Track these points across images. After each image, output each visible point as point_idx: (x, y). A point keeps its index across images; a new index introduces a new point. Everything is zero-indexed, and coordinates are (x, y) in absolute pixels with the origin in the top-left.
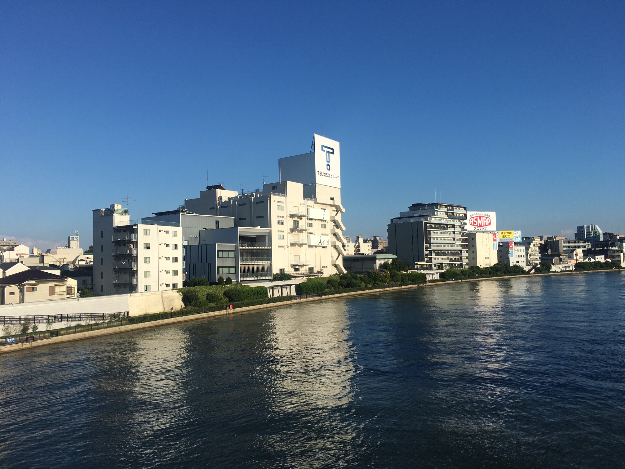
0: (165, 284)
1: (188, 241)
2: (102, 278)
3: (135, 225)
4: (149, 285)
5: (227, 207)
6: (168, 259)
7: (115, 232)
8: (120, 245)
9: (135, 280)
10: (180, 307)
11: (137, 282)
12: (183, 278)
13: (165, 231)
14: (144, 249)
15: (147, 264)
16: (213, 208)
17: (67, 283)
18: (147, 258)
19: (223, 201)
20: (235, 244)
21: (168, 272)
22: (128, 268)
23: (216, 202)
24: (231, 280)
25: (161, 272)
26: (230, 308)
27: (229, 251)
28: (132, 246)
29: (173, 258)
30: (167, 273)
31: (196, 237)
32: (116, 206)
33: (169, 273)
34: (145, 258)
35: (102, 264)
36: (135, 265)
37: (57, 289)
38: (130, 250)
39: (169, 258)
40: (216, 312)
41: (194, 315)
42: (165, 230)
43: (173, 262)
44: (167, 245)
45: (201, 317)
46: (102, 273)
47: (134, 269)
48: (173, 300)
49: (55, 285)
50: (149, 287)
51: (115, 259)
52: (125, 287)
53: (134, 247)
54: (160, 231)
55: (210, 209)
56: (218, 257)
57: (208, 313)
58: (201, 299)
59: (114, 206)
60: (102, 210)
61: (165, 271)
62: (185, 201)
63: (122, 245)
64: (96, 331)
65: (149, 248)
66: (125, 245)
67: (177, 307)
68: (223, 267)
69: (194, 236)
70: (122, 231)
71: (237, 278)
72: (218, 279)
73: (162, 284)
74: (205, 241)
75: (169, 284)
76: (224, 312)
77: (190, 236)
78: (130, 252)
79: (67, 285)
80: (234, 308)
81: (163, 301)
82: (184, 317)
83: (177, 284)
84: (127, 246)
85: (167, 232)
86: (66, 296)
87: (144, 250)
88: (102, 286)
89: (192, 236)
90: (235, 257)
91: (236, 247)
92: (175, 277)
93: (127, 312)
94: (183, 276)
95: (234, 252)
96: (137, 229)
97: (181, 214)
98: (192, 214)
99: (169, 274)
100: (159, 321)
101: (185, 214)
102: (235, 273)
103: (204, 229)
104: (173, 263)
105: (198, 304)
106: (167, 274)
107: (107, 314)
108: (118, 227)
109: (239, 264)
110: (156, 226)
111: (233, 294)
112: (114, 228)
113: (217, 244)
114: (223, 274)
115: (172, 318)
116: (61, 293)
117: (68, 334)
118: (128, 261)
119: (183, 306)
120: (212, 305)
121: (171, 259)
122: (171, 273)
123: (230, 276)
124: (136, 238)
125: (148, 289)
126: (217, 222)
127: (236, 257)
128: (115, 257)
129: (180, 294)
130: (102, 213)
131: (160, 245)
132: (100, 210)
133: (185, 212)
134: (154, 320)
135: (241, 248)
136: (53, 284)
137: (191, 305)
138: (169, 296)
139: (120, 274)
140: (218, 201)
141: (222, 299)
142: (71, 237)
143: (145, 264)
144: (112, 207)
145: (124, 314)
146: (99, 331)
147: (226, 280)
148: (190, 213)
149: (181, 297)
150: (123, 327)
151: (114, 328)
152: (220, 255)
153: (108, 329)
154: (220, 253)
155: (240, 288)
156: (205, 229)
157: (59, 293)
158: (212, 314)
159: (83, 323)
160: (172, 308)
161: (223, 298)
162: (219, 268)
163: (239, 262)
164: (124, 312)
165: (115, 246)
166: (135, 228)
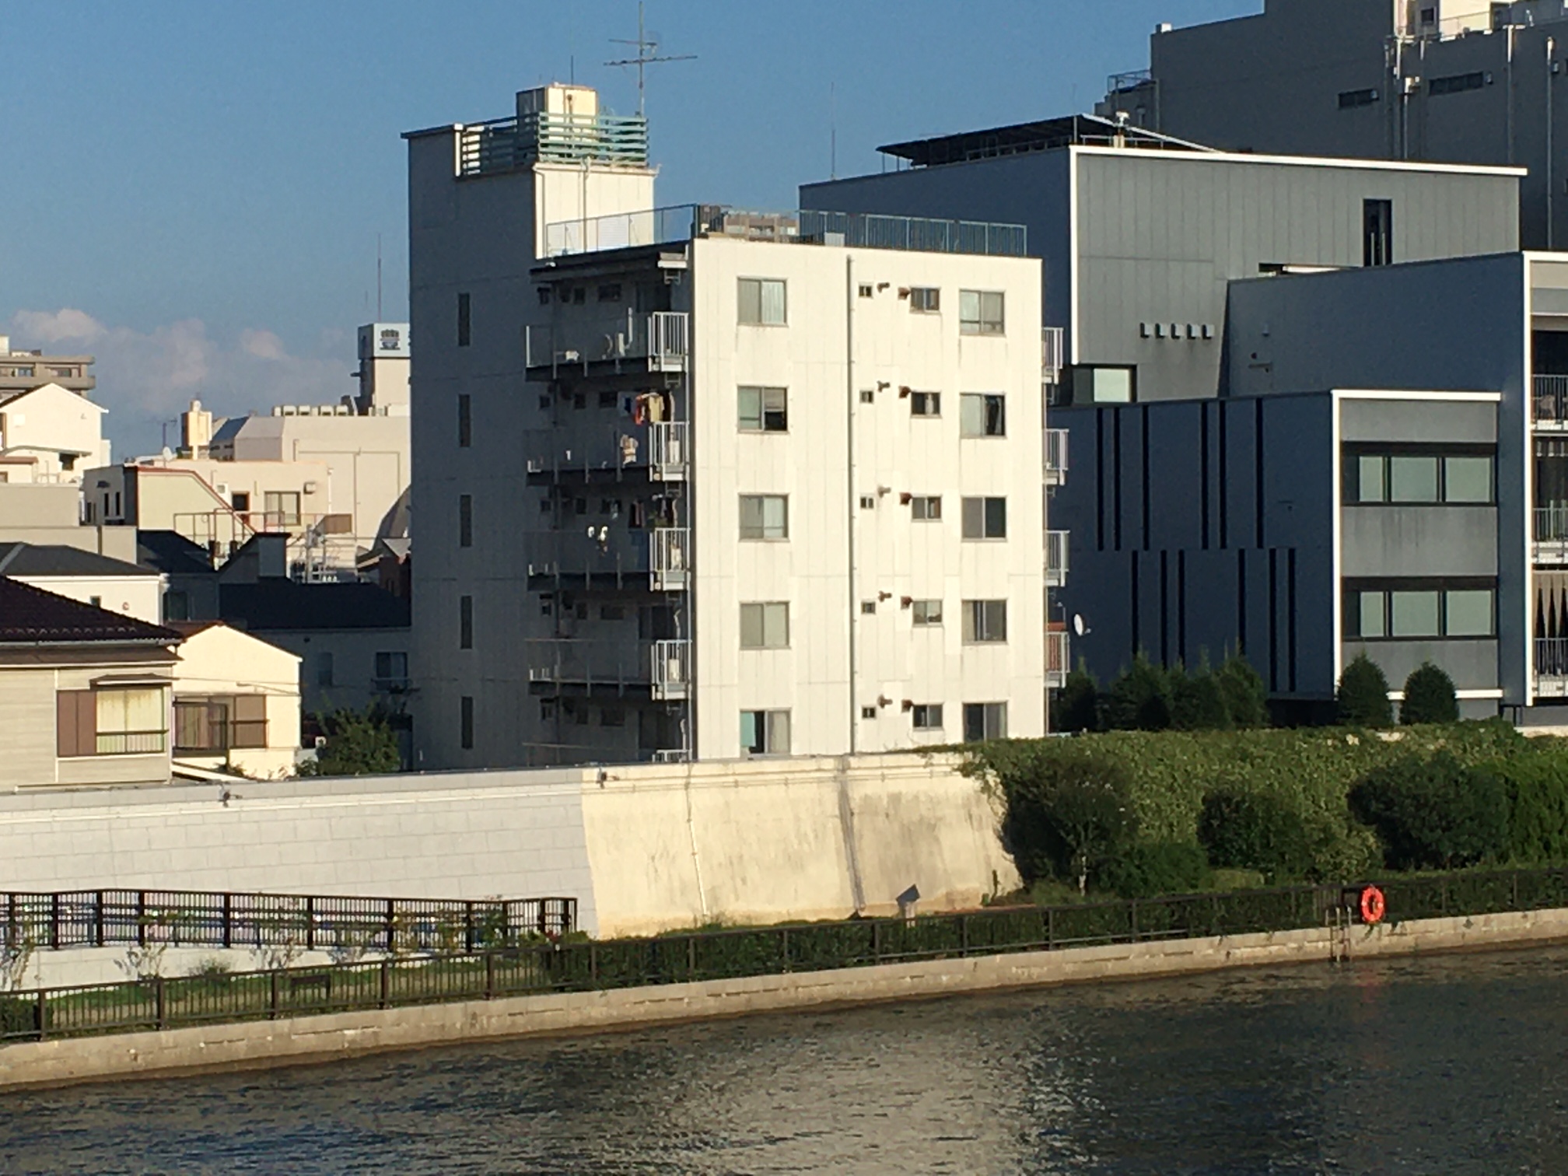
0: (907, 705)
1: (1133, 369)
2: (466, 644)
3: (677, 247)
4: (781, 705)
5: (1474, 81)
6: (926, 508)
7: (544, 301)
8: (580, 402)
9: (675, 666)
10: (987, 889)
11: (690, 677)
12: (1052, 666)
13: (903, 294)
14: (740, 430)
15: (761, 545)
16: (1363, 98)
17: (177, 669)
18: (760, 498)
19: (1448, 31)
20: (1496, 397)
21: (925, 615)
22: (626, 577)
23: (1393, 41)
24: (1450, 690)
25: (869, 608)
26: (1358, 910)
27: (1442, 451)
28: (656, 406)
29: (969, 504)
30: (919, 619)
31: (1196, 332)
32: (555, 97)
33: (938, 619)
34: (752, 504)
35: (466, 541)
36: (676, 553)
37: (110, 714)
38: (641, 434)
39: (935, 501)
40: (1236, 938)
41: (1054, 954)
42: (907, 285)
43: (970, 532)
44: (922, 403)
45: (1111, 969)
46: (466, 602)
47: (669, 582)
48: (932, 827)
49: (95, 686)
50: (779, 721)
51: (545, 506)
52: (611, 719)
53: (666, 416)
54: (866, 291)
55: (1346, 100)
56: (1351, 496)
57: (1171, 945)
58: (1150, 832)
59: (543, 106)
60: (464, 133)
61: (906, 602)
62: (1158, 38)
63: (592, 400)
64: (305, 1022)
65: (777, 421)
66: (608, 399)
67: (960, 887)
68: (1388, 585)
69: (1181, 331)
70: (591, 298)
71: (1509, 673)
72: (1342, 680)
73: (883, 702)
74: (1268, 368)
75: (938, 710)
76: (1314, 941)
77: (1150, 330)
78: (642, 451)
79: (177, 686)
80: (1393, 914)
81: (848, 831)
82: (969, 961)
83: (997, 710)
84: (621, 403)
85: (924, 299)
86: (166, 765)
87: (744, 438)
88: (467, 702)
89: (1165, 331)
90: (1496, 503)
91: (1508, 417)
92: (988, 649)
93: (566, 901)
94: (1052, 645)
95: (1486, 462)
96: (688, 274)
97: (1074, 149)
98: (1170, 146)
99: (933, 630)
100: (772, 980)
101: (1118, 148)
102: (1497, 635)
103: (1264, 267)
104: (971, 546)
105: (1122, 873)
106: (922, 631)
107: (415, 908)
108: (566, 262)
109: (1529, 561)
110: (833, 254)
111: (1420, 803)
112: (540, 269)
113: (1337, 394)
114: (1389, 637)
115: (873, 963)
116: (135, 743)
117: (110, 1030)
118: (632, 524)
119: (1011, 879)
120: (1237, 879)
121: (952, 511)
122: (954, 619)
123: (1443, 657)
124: (683, 343)
125: (775, 737)
126: (1377, 215)
127: (1503, 499)
128: (545, 491)
129: (986, 788)
130: (468, 154)
131: (868, 397)
132: (451, 130)
133: (1115, 131)
134: (737, 974)
135: (1548, 425)
136: (78, 679)
137: (1065, 873)
138: (895, 799)
139: (582, 614)
140: (1403, 37)
141: (1328, 839)
142: (378, 329)
143: (750, 545)
144: (532, 102)
145: (542, 917)
146: (327, 1021)
147: (1409, 690)
148: (1156, 145)
149: (994, 811)
150: (498, 1005)
151: (434, 1011)
152: (1371, 484)
153: (390, 1014)
154: (1371, 467)
155: (1497, 756)
156: (1278, 267)
157: (118, 743)
158: (1204, 950)
159: (243, 960)
160: (912, 894)
161: (1339, 829)
162: (1354, 587)
163: (1529, 544)
164: (542, 902)
165: (544, 403)
166: (673, 271)
